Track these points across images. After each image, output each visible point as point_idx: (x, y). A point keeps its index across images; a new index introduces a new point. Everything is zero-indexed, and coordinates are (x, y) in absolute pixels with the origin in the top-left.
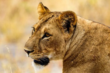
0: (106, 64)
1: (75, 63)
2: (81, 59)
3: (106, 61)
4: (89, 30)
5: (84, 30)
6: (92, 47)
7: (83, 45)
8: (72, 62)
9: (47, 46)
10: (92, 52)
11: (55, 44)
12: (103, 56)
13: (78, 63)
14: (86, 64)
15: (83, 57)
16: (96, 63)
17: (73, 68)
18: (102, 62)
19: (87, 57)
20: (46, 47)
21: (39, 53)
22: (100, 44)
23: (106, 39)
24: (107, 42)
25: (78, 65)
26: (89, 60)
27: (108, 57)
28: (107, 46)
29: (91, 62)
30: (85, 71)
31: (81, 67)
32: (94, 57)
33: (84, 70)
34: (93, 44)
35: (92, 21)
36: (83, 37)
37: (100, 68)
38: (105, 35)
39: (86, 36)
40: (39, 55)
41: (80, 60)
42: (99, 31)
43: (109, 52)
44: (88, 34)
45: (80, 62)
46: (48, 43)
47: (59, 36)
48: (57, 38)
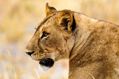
0: (114, 63)
1: (82, 63)
2: (88, 58)
3: (114, 60)
4: (95, 30)
5: (89, 30)
6: (99, 47)
7: (89, 45)
8: (79, 62)
9: (47, 45)
10: (99, 51)
11: (55, 43)
12: (111, 55)
13: (84, 63)
14: (93, 63)
15: (90, 56)
16: (104, 63)
17: (79, 68)
18: (110, 62)
19: (94, 56)
20: (46, 47)
21: (41, 53)
22: (107, 43)
23: (114, 38)
24: (114, 41)
25: (85, 65)
26: (96, 60)
27: (116, 56)
28: (114, 45)
29: (98, 62)
30: (93, 71)
31: (88, 67)
32: (102, 57)
33: (92, 69)
34: (100, 44)
35: (98, 20)
36: (89, 37)
37: (108, 68)
38: (113, 34)
39: (92, 36)
40: (41, 55)
41: (87, 60)
42: (106, 30)
43: (116, 51)
44: (94, 34)
45: (87, 62)
46: (47, 42)
47: (57, 34)
48: (55, 36)
